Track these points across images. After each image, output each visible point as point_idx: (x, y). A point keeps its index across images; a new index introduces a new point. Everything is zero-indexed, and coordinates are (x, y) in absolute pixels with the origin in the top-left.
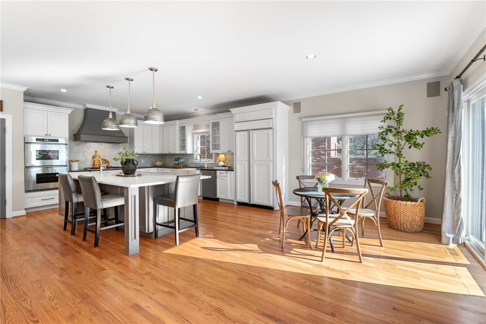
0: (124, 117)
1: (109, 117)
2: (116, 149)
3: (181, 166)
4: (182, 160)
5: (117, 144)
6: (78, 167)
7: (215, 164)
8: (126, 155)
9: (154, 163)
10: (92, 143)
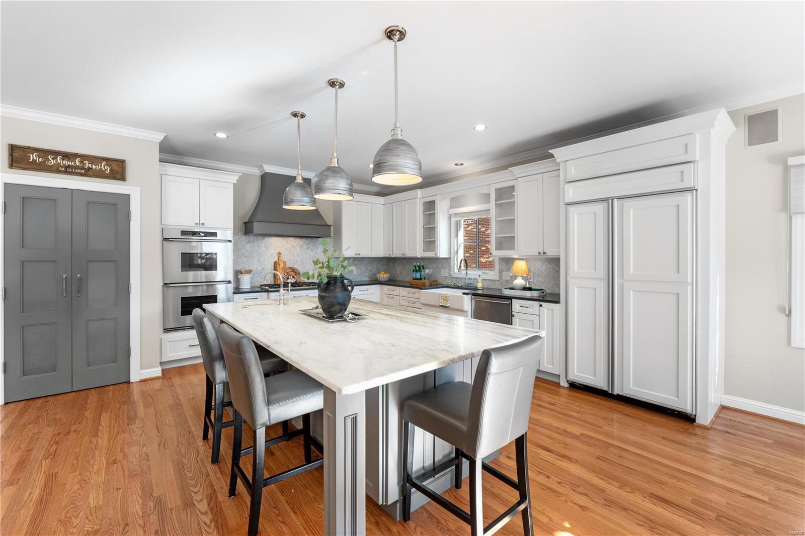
0: (325, 173)
1: (295, 180)
2: (312, 250)
3: (427, 282)
4: (427, 271)
5: (314, 240)
6: (249, 283)
7: (498, 281)
8: (328, 267)
9: (375, 274)
10: (274, 238)
